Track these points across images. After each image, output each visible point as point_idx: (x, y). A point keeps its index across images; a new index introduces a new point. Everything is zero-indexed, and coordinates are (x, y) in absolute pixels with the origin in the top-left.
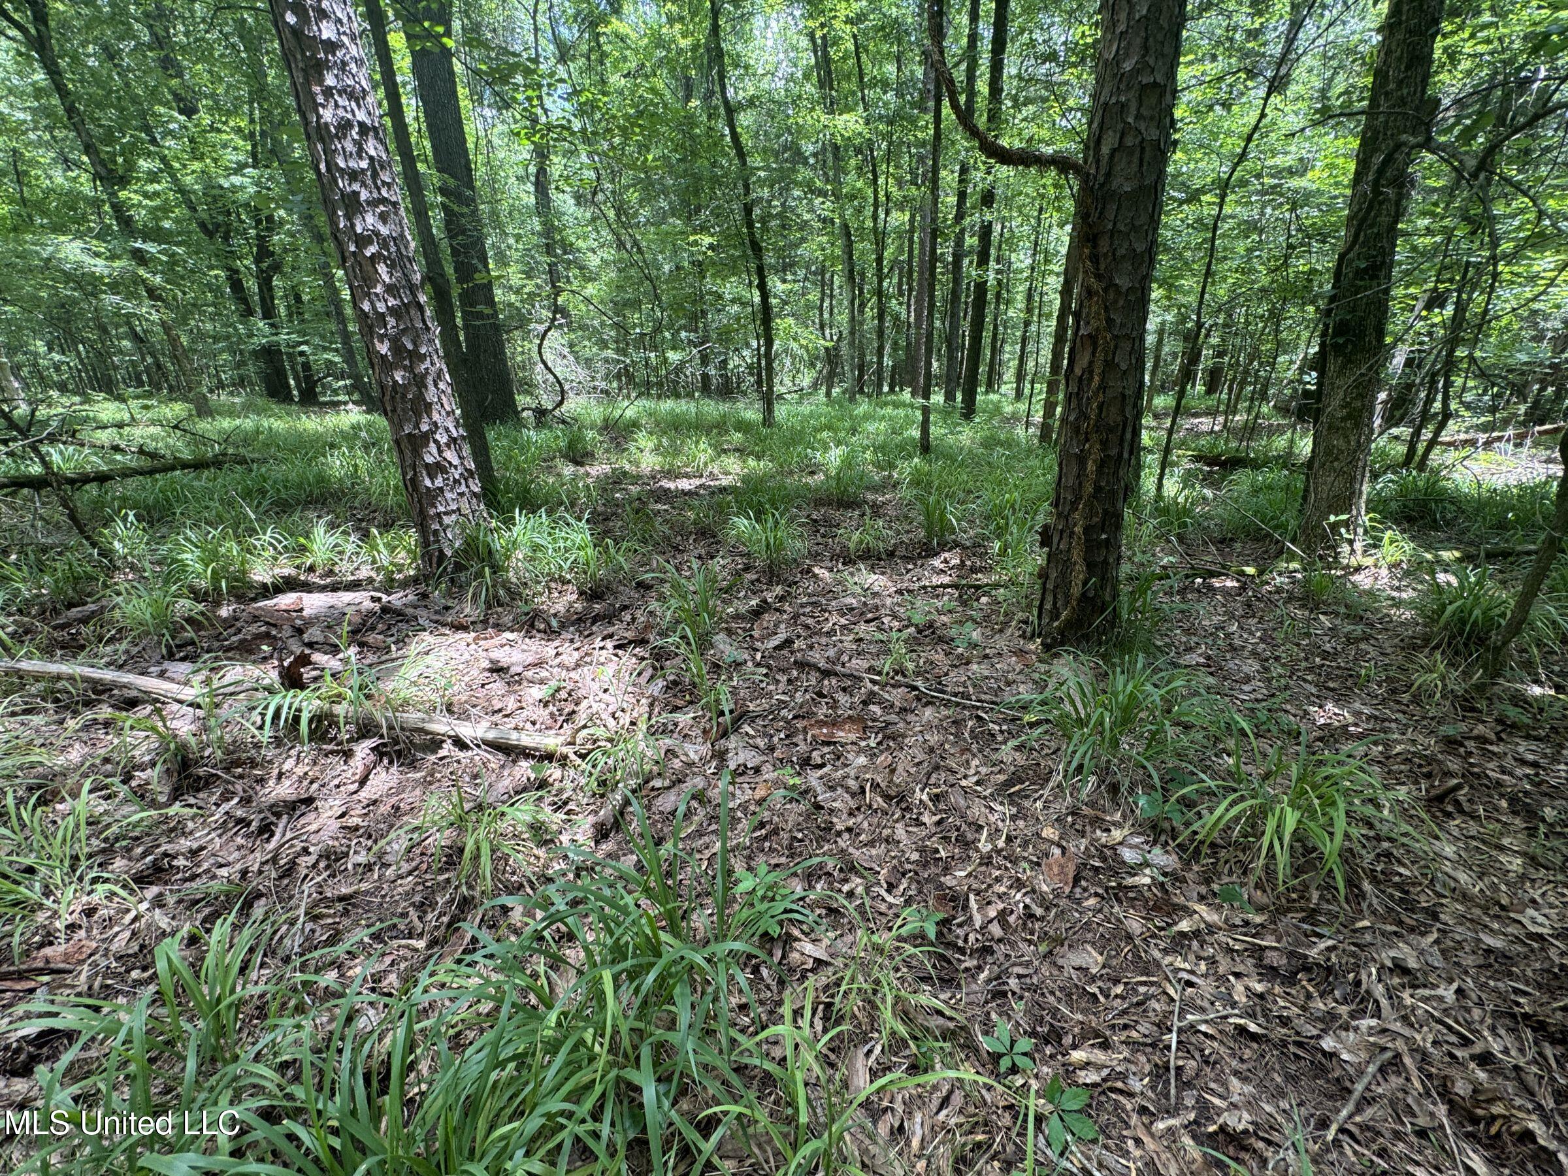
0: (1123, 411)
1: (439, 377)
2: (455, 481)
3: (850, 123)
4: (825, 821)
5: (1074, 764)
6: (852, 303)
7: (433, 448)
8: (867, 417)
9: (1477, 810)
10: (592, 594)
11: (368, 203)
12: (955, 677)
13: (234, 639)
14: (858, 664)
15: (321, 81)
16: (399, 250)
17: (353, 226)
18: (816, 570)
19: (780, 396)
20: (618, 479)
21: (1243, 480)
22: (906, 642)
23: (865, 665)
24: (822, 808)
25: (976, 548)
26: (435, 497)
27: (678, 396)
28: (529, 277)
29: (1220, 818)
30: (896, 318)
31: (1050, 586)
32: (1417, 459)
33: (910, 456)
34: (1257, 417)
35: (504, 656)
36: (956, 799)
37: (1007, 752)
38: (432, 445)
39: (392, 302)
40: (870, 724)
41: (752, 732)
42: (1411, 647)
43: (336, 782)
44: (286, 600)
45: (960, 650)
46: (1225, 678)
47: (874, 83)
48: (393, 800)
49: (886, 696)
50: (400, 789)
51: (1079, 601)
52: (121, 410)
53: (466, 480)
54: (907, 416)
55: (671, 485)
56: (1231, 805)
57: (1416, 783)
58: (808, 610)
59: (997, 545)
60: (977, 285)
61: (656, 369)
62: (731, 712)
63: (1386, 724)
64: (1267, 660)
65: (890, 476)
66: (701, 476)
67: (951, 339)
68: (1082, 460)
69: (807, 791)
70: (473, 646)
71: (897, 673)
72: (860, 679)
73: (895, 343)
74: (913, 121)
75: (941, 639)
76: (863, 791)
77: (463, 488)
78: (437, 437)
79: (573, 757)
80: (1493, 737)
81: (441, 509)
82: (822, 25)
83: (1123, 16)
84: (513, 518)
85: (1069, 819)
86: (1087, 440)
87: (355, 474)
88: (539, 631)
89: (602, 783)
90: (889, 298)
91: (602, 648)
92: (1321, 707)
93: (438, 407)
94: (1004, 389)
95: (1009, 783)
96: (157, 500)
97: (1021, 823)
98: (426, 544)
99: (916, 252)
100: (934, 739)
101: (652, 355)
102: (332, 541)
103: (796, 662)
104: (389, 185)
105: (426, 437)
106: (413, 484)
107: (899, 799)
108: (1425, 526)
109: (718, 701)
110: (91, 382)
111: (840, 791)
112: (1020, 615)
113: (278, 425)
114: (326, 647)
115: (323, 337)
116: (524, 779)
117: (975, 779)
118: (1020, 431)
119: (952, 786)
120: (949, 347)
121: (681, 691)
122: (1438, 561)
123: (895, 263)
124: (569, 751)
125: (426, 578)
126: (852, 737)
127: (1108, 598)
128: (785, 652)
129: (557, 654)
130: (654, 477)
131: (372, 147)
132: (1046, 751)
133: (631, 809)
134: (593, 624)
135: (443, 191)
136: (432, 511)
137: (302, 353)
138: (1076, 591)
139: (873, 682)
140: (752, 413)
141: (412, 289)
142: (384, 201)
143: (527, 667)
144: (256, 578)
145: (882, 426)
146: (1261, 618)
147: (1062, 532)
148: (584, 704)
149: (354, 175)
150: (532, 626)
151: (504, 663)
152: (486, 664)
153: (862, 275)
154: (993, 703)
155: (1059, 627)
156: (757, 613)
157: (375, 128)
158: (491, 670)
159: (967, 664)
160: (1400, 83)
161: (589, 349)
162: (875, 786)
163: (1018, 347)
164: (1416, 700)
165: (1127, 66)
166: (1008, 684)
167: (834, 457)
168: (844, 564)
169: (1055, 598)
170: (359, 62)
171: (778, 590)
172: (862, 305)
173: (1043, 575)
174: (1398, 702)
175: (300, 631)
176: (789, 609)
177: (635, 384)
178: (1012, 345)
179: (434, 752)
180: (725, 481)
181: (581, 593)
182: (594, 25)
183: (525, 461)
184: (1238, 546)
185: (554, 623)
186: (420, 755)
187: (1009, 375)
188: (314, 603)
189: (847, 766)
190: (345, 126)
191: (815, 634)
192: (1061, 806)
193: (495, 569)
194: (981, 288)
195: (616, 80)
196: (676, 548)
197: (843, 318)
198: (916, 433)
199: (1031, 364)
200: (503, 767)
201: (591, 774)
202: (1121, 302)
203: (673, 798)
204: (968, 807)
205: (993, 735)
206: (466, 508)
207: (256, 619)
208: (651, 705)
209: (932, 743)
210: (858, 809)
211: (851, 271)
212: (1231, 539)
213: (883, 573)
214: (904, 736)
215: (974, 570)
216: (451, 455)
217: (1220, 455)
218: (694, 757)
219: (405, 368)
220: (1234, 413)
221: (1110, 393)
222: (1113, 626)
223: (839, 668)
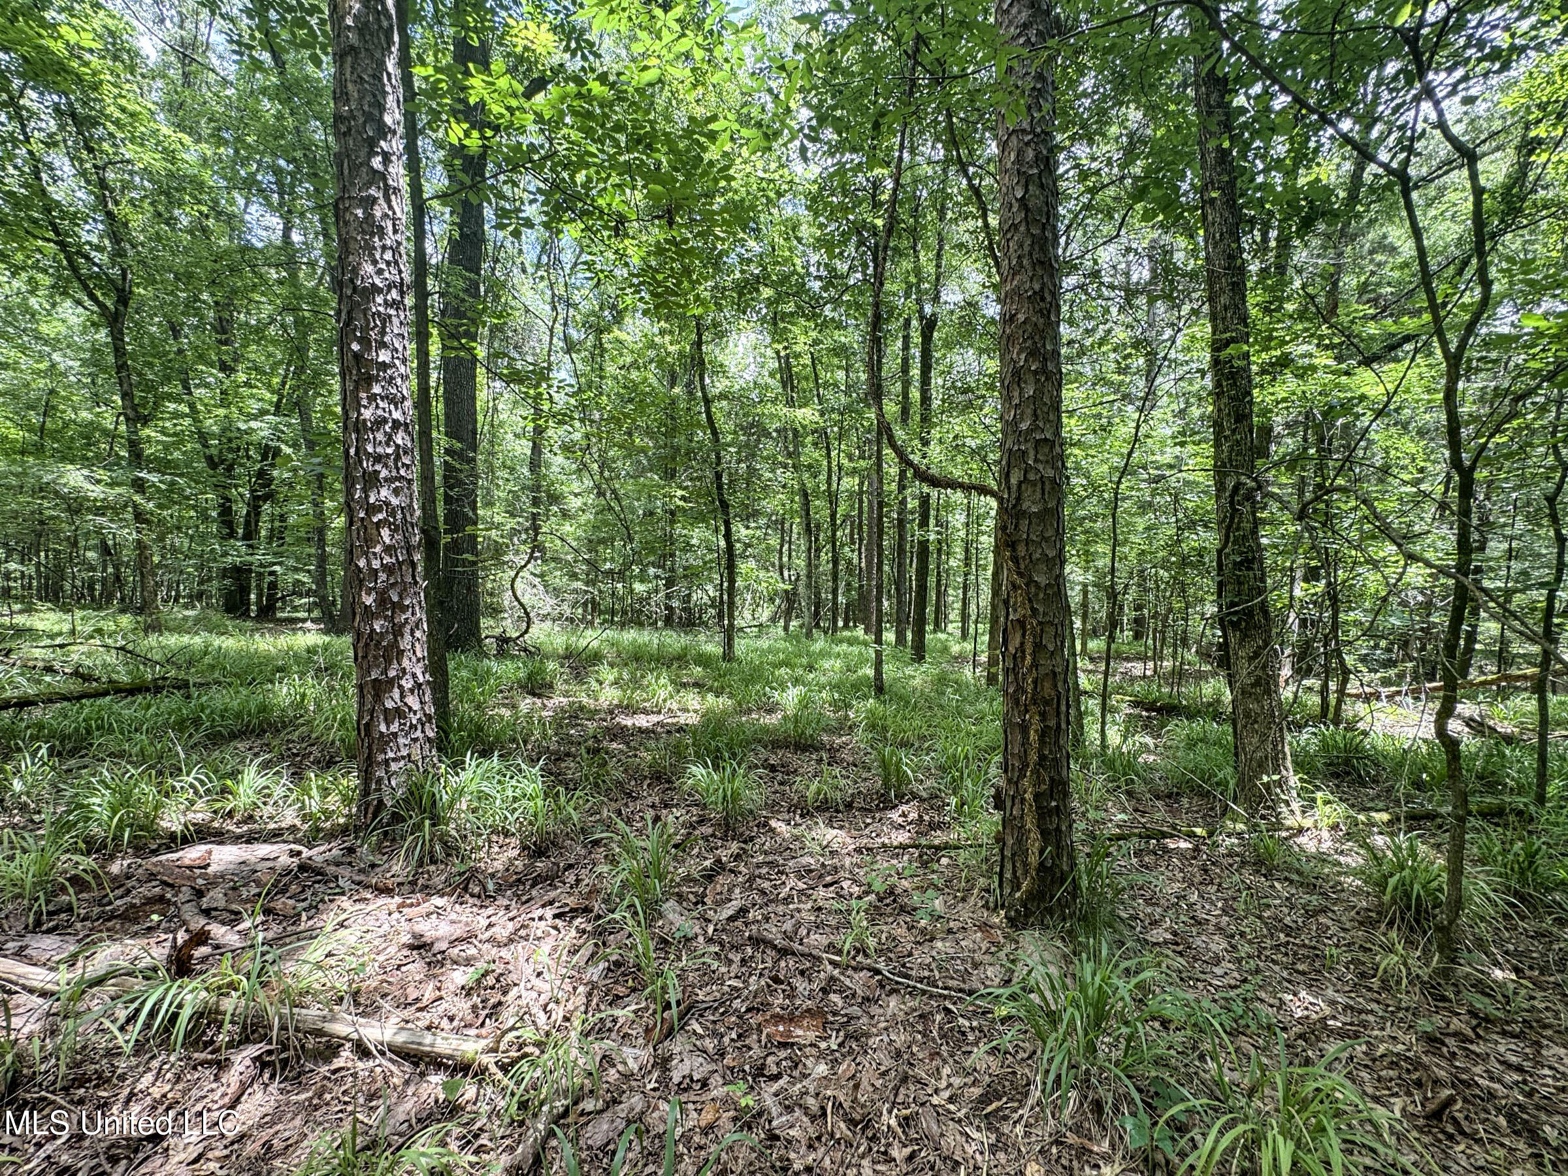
0: (1056, 686)
1: (417, 627)
2: (412, 726)
3: (807, 415)
4: (781, 1159)
5: (1052, 1076)
6: (809, 550)
7: (396, 694)
8: (824, 654)
9: (1477, 1132)
10: (537, 849)
11: (386, 480)
12: (921, 956)
13: (119, 902)
14: (817, 939)
15: (368, 390)
16: (404, 517)
17: (367, 497)
18: (773, 823)
19: (741, 629)
20: (576, 713)
21: (1179, 729)
22: (866, 911)
23: (824, 941)
24: (777, 1138)
25: (933, 801)
26: (387, 743)
27: (641, 625)
28: (513, 515)
29: (1213, 1150)
30: (850, 562)
31: (1008, 853)
32: (1332, 710)
33: (865, 697)
34: (1182, 663)
35: (430, 929)
36: (928, 1123)
37: (979, 1056)
38: (396, 691)
39: (387, 560)
40: (831, 1018)
41: (700, 1031)
42: (1367, 922)
43: (199, 1107)
44: (192, 854)
45: (923, 923)
46: (1195, 959)
47: (826, 385)
48: (266, 1134)
49: (848, 982)
50: (274, 1118)
51: (1038, 871)
52: (61, 621)
53: (423, 725)
54: (860, 654)
55: (628, 722)
56: (1221, 1133)
57: (1409, 1094)
58: (764, 871)
59: (954, 801)
60: (920, 542)
61: (622, 599)
62: (678, 1003)
63: (1363, 1016)
64: (1232, 936)
65: (847, 717)
66: (659, 712)
67: (899, 582)
68: (1024, 728)
69: (760, 1114)
70: (396, 915)
71: (858, 951)
72: (819, 959)
73: (848, 584)
74: (860, 413)
75: (903, 909)
76: (824, 1114)
77: (418, 734)
78: (403, 682)
79: (493, 1069)
80: (1469, 1032)
81: (391, 755)
82: (786, 348)
83: (1016, 394)
84: (463, 762)
85: (1054, 1150)
86: (1027, 711)
87: (301, 705)
88: (472, 896)
89: (523, 1105)
90: (842, 545)
91: (541, 919)
92: (1295, 995)
93: (410, 654)
94: (950, 627)
95: (985, 1100)
96: (77, 730)
97: (1001, 1156)
98: (366, 793)
99: (866, 509)
100: (900, 1038)
101: (620, 586)
102: (262, 782)
103: (750, 938)
104: (408, 467)
105: (391, 682)
106: (366, 729)
107: (863, 1123)
108: (1353, 782)
109: (664, 989)
110: (38, 590)
111: (798, 1112)
112: (982, 882)
113: (229, 643)
114: (225, 915)
115: (298, 560)
116: (431, 1100)
117: (946, 1094)
118: (968, 672)
119: (923, 1104)
120: (897, 589)
121: (624, 974)
122: (1371, 824)
123: (846, 517)
124: (488, 1060)
125: (357, 829)
126: (811, 1035)
127: (1065, 868)
128: (738, 923)
129: (490, 925)
130: (611, 712)
131: (400, 438)
132: (1021, 1055)
133: (554, 1143)
134: (533, 886)
135: (448, 452)
136: (381, 757)
137: (272, 573)
138: (1033, 860)
139: (832, 962)
140: (713, 648)
141: (409, 549)
142: (400, 478)
143: (453, 943)
144: (164, 824)
145: (838, 664)
146: (1220, 885)
147: (1013, 798)
148: (514, 992)
149: (378, 458)
150: (466, 889)
151: (429, 936)
152: (406, 939)
153: (818, 526)
154: (961, 990)
155: (1021, 899)
156: (710, 876)
157: (406, 425)
158: (412, 947)
159: (931, 940)
160: (1234, 431)
161: (558, 579)
162: (838, 1106)
163: (960, 591)
164: (1385, 986)
165: (1024, 426)
166: (976, 966)
167: (790, 698)
168: (802, 816)
169: (1014, 866)
170: (405, 378)
171: (734, 847)
172: (818, 550)
173: (1000, 839)
174: (1370, 989)
175: (199, 893)
176: (745, 871)
177: (601, 613)
178: (955, 589)
179: (328, 1060)
180: (683, 719)
181: (524, 848)
182: (600, 331)
183: (482, 693)
184: (1185, 801)
185: (491, 886)
186: (309, 1066)
187: (954, 615)
188: (224, 856)
189: (805, 1076)
190: (380, 422)
191: (771, 901)
192: (1044, 1131)
193: (436, 821)
194: (924, 545)
195: (611, 369)
196: (629, 795)
197: (801, 563)
198: (870, 672)
199: (973, 608)
200: (407, 1083)
201: (513, 1094)
202: (1041, 595)
203: (605, 1127)
204: (942, 1135)
205: (964, 1034)
206: (416, 754)
207: (152, 876)
208: (589, 995)
209: (898, 1045)
210: (819, 1138)
211: (808, 525)
212: (1178, 794)
213: (841, 828)
214: (868, 1035)
215: (933, 826)
216: (413, 701)
217: (1155, 702)
218: (633, 1066)
219: (386, 618)
220: (1162, 659)
221: (1042, 670)
222: (1074, 897)
223: (796, 946)
